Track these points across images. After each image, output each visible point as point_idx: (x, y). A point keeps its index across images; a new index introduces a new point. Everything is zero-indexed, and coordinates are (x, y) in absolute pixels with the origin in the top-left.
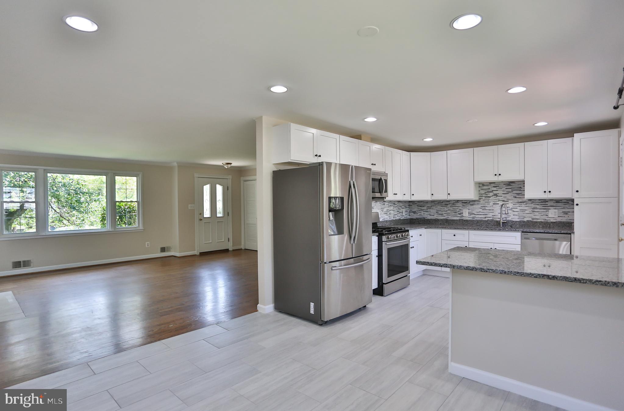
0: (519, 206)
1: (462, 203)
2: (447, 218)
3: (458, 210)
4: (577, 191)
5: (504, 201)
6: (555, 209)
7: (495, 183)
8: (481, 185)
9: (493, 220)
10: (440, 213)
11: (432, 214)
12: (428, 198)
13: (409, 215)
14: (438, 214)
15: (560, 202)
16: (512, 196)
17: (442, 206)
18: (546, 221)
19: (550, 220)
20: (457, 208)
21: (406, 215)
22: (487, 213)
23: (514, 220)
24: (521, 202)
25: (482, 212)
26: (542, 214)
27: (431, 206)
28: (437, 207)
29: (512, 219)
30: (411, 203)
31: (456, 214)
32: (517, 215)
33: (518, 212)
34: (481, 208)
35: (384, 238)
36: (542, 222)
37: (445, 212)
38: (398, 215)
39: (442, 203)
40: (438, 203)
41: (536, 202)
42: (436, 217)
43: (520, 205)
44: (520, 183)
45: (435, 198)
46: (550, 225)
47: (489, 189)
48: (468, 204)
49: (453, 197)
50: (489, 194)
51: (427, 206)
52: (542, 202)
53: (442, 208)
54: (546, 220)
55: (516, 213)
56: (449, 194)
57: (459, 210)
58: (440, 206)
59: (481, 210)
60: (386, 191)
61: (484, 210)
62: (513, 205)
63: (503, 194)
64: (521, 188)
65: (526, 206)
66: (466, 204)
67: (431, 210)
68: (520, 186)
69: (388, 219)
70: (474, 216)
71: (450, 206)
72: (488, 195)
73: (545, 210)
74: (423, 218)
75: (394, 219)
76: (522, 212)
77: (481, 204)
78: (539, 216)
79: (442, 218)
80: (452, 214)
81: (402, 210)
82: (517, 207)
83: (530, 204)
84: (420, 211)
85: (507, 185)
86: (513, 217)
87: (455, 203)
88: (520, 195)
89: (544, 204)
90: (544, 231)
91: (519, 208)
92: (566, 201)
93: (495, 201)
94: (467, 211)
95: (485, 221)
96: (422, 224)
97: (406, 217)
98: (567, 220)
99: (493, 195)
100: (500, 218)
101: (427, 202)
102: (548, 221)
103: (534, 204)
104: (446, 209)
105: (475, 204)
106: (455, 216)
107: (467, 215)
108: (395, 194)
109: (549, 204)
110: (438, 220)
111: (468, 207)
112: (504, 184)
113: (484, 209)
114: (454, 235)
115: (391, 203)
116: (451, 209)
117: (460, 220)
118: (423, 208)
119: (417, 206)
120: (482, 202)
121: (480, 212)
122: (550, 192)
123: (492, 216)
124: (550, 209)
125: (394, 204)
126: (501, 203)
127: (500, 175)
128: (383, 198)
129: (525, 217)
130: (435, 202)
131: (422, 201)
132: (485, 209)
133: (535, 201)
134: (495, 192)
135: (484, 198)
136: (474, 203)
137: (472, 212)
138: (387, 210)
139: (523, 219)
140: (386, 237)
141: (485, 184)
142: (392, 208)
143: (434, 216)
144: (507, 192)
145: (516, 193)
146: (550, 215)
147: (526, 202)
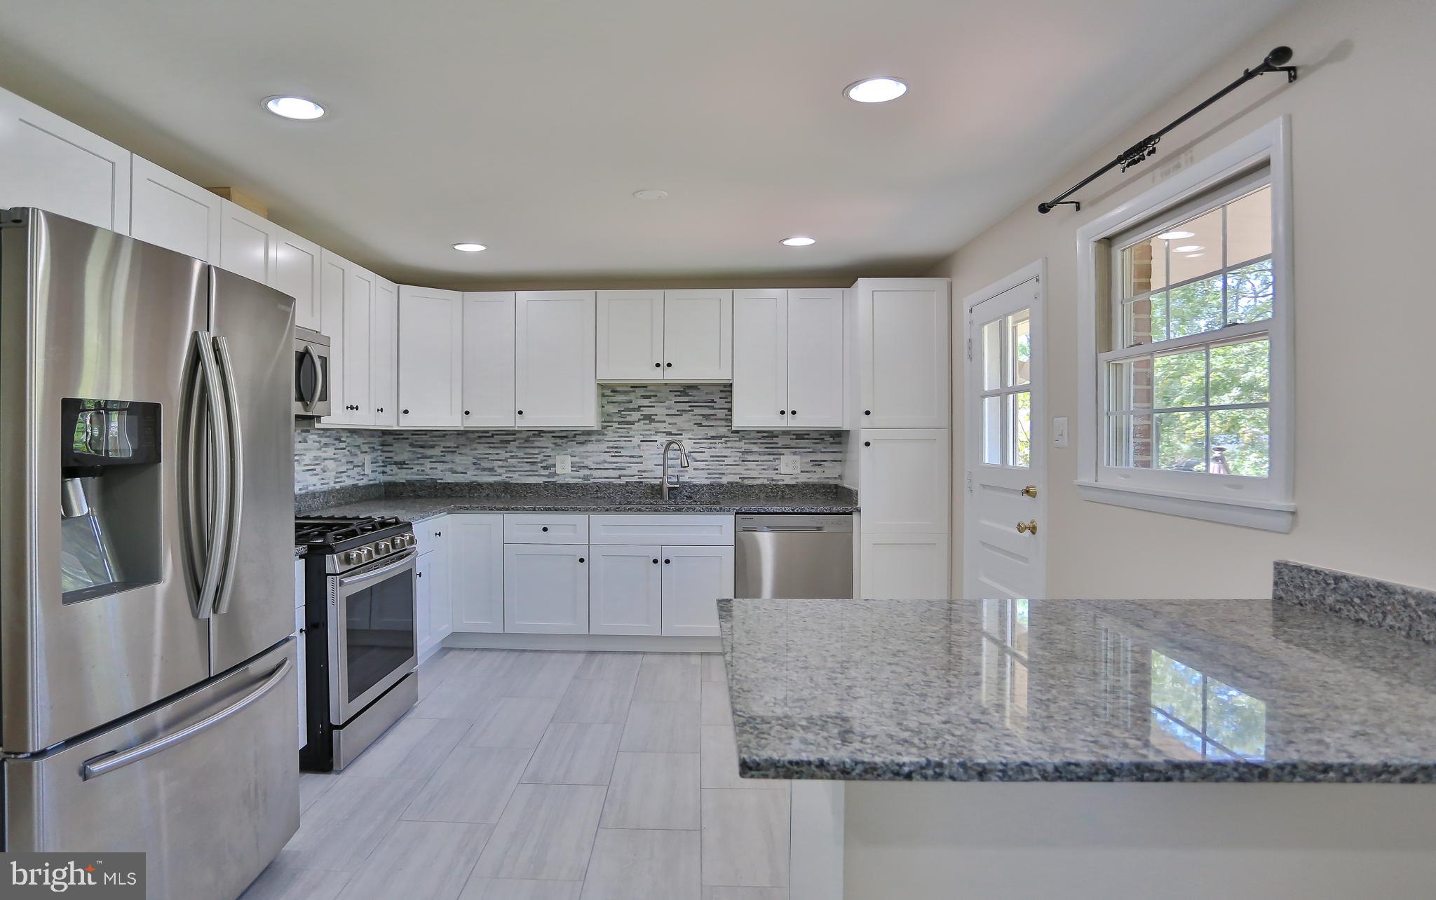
0: (710, 448)
1: (553, 437)
2: (508, 479)
3: (540, 457)
4: (868, 413)
5: (669, 434)
6: (795, 453)
7: (646, 387)
8: (608, 391)
9: (641, 482)
10: (485, 464)
11: (460, 469)
12: (451, 420)
13: (384, 472)
14: (477, 469)
15: (806, 437)
16: (690, 421)
17: (490, 447)
18: (774, 482)
19: (783, 480)
20: (536, 451)
21: (372, 472)
22: (623, 465)
23: (696, 481)
24: (713, 438)
25: (611, 463)
26: (765, 465)
27: (458, 447)
28: (475, 449)
29: (692, 480)
30: (387, 438)
31: (534, 468)
32: (703, 469)
33: (707, 461)
34: (609, 452)
35: (333, 563)
36: (765, 485)
37: (500, 463)
38: (349, 473)
39: (492, 436)
40: (480, 437)
41: (749, 437)
42: (472, 476)
43: (711, 443)
44: (712, 389)
45: (475, 422)
46: (783, 491)
47: (631, 402)
48: (572, 441)
49: (532, 421)
50: (630, 415)
51: (444, 447)
52: (763, 437)
53: (491, 451)
54: (773, 480)
55: (701, 465)
56: (520, 413)
57: (544, 456)
58: (485, 447)
59: (607, 457)
60: (324, 397)
61: (616, 456)
62: (694, 443)
63: (667, 415)
64: (713, 401)
65: (726, 448)
66: (564, 441)
67: (458, 458)
68: (710, 397)
69: (319, 487)
70: (587, 472)
71: (517, 447)
72: (628, 419)
73: (771, 457)
74: (429, 481)
75: (338, 486)
76: (717, 461)
77: (608, 441)
78: (757, 472)
79: (492, 479)
80: (522, 467)
81: (361, 456)
82: (703, 450)
83: (736, 441)
84: (421, 461)
85: (679, 393)
86: (696, 475)
87: (531, 439)
88: (712, 419)
89: (769, 442)
90: (793, 510)
91: (708, 452)
92: (817, 435)
93: (647, 433)
94: (569, 459)
95: (620, 485)
96: (425, 497)
97: (375, 480)
98: (820, 480)
99: (642, 417)
100: (663, 478)
101: (443, 434)
102: (779, 483)
103: (747, 441)
104: (503, 454)
105: (590, 441)
106: (531, 473)
107: (568, 470)
108: (352, 408)
109: (781, 441)
110: (479, 484)
111: (572, 450)
112: (670, 391)
113: (616, 454)
114: (545, 529)
115: (329, 437)
116: (521, 454)
117: (546, 485)
118: (429, 452)
119: (411, 445)
120: (610, 435)
121: (605, 462)
122: (794, 413)
123: (639, 474)
124: (783, 454)
125: (339, 439)
126: (662, 439)
127: (669, 365)
128: (311, 418)
129: (724, 474)
130: (471, 436)
131: (428, 433)
132: (620, 454)
133: (747, 435)
134: (646, 411)
135: (616, 425)
136: (585, 438)
137: (583, 463)
138: (316, 458)
139: (718, 478)
140: (339, 558)
141: (618, 389)
142: (330, 452)
143: (466, 473)
144: (678, 411)
145: (701, 415)
146: (783, 469)
147: (727, 437)
